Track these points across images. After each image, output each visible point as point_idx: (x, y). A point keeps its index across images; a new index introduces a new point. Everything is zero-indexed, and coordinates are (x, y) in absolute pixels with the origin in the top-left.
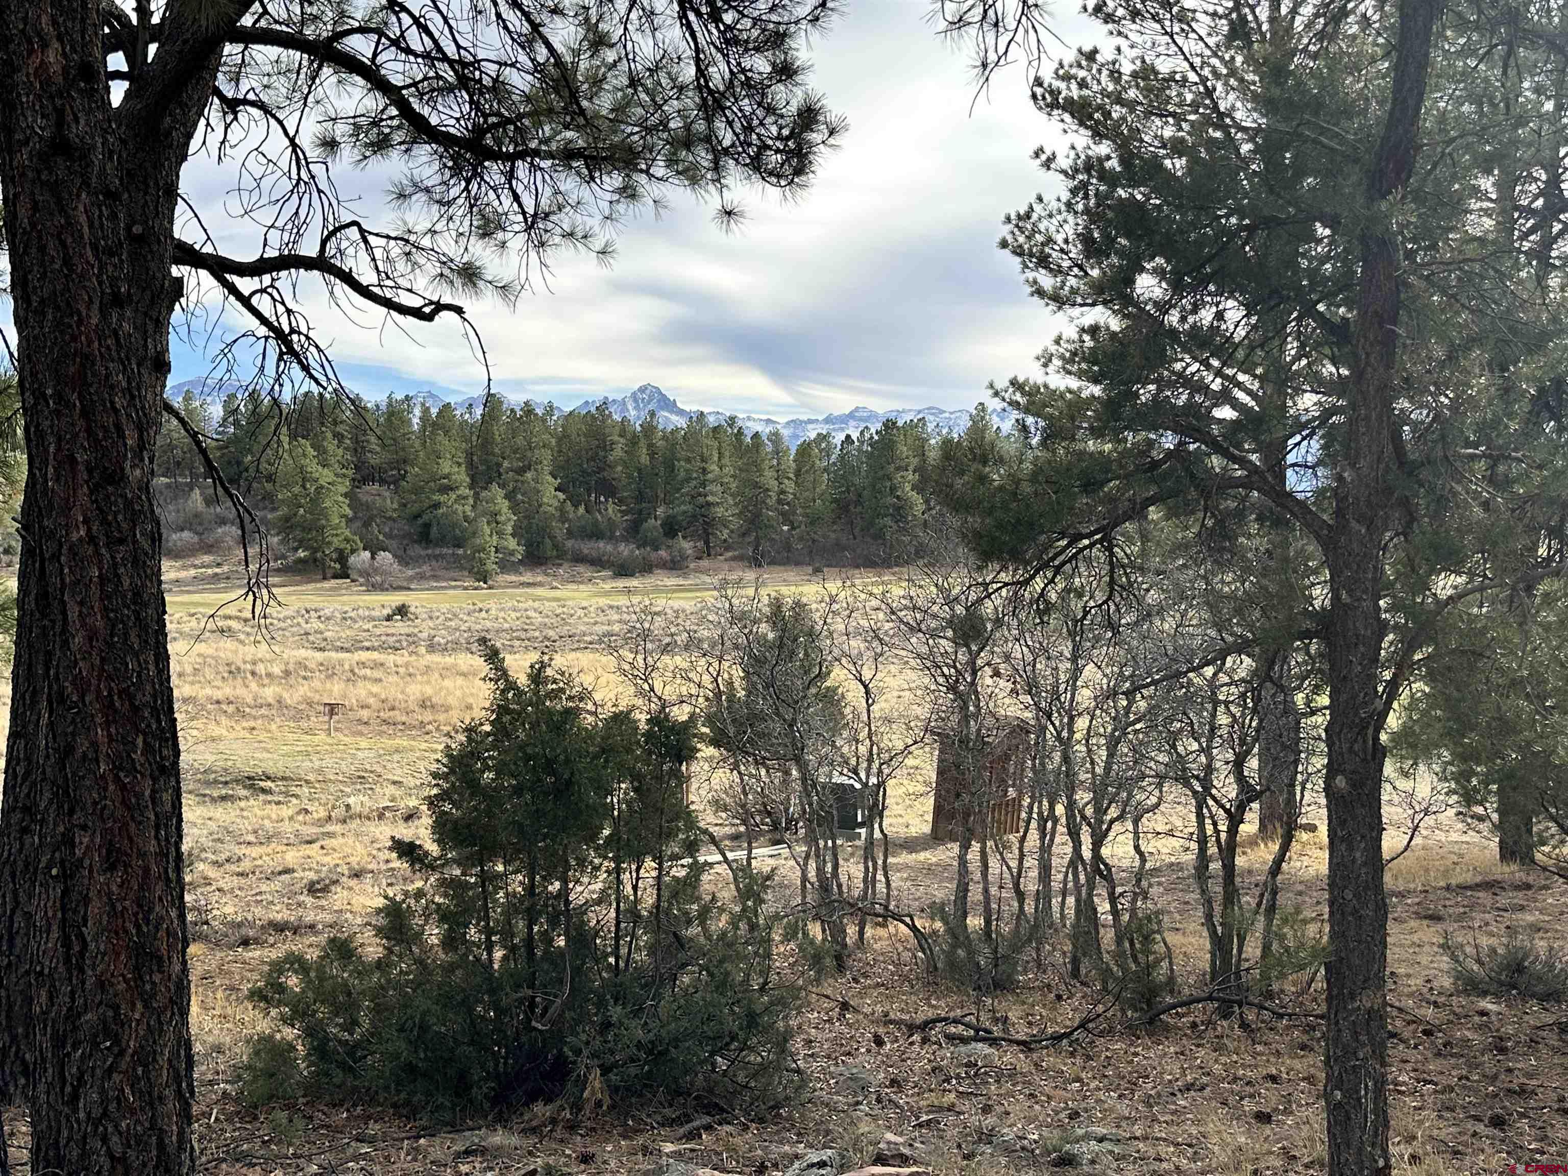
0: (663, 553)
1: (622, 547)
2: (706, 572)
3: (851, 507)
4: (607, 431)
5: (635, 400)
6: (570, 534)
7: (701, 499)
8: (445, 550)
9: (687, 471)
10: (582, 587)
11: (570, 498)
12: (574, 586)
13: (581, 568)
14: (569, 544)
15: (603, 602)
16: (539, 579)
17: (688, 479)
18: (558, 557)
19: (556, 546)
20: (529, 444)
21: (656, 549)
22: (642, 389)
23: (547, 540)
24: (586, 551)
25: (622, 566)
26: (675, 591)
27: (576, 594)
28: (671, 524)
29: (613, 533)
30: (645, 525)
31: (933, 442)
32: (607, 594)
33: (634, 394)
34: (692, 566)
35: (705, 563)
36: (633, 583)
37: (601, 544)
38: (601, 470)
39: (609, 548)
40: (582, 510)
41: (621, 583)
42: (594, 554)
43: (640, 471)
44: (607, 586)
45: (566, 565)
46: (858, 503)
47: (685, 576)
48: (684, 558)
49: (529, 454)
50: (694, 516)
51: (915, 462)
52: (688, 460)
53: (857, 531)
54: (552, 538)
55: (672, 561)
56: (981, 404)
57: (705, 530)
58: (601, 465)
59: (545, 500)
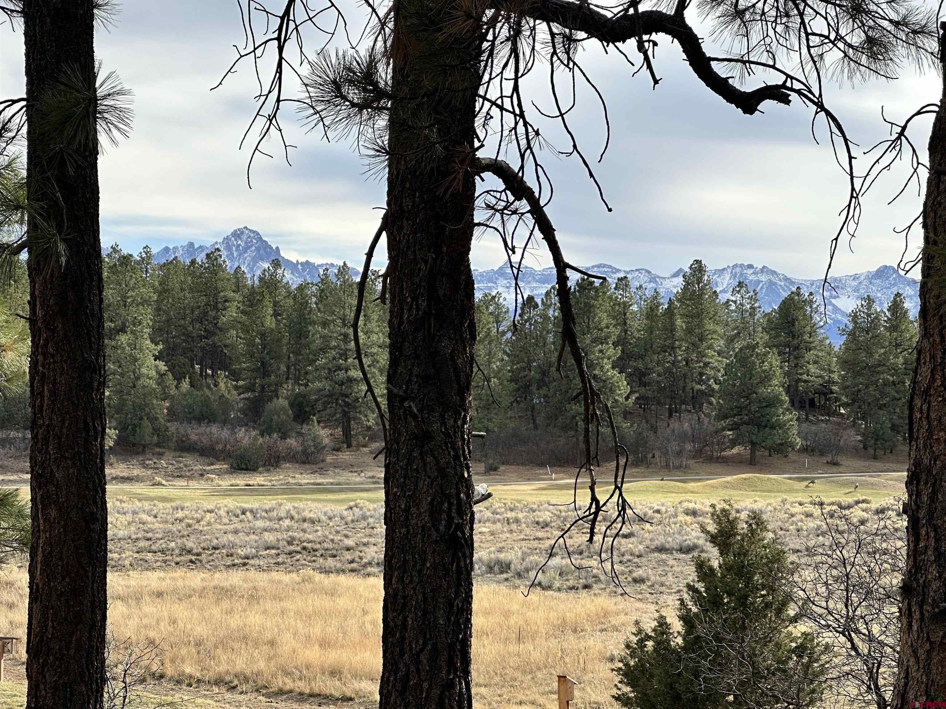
0: (292, 442)
1: (241, 433)
2: (350, 467)
3: (534, 388)
4: (220, 284)
5: (229, 248)
6: (172, 414)
7: (342, 375)
8: (12, 434)
9: (322, 337)
10: (193, 484)
11: (171, 369)
12: (182, 483)
13: (188, 460)
14: (173, 427)
15: (232, 503)
16: (136, 472)
17: (324, 350)
18: (158, 445)
19: (156, 431)
20: (124, 298)
21: (284, 437)
22: (237, 234)
23: (146, 423)
24: (194, 438)
25: (242, 457)
26: (313, 491)
27: (187, 493)
28: (300, 405)
29: (226, 412)
30: (270, 406)
31: (635, 308)
32: (226, 493)
33: (227, 239)
34: (329, 459)
35: (346, 456)
36: (258, 479)
37: (214, 429)
38: (209, 334)
39: (225, 433)
40: (185, 385)
41: (241, 480)
42: (205, 440)
43: (263, 335)
44: (226, 482)
45: (169, 455)
46: (541, 384)
47: (322, 471)
48: (320, 448)
49: (122, 311)
50: (331, 395)
51: (615, 332)
52: (325, 324)
53: (540, 420)
54: (153, 420)
55: (304, 451)
56: (698, 262)
57: (345, 414)
58: (210, 327)
59: (144, 370)
